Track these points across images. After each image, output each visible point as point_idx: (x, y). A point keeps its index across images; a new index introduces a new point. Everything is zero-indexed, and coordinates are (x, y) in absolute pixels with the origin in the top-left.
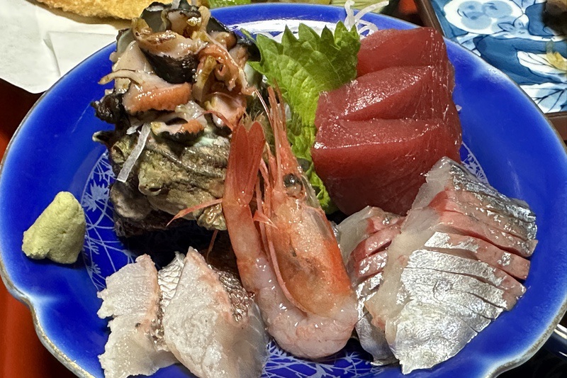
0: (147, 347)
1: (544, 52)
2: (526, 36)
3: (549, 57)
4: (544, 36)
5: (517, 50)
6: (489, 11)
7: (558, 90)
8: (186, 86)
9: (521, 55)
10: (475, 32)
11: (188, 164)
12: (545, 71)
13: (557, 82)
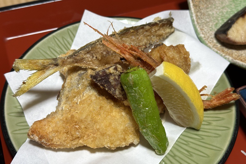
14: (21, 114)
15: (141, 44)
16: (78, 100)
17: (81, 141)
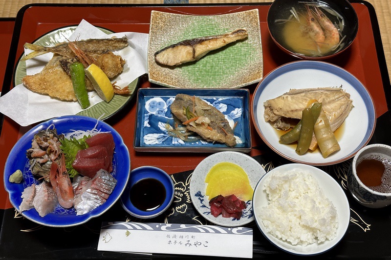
0: (29, 205)
1: (166, 123)
2: (164, 116)
3: (167, 125)
4: (169, 117)
5: (159, 121)
6: (158, 105)
7: (164, 136)
8: (45, 151)
9: (160, 123)
10: (151, 113)
11: (43, 168)
12: (163, 129)
13: (165, 133)
14: (25, 70)
15: (100, 49)
16: (50, 71)
17: (46, 91)
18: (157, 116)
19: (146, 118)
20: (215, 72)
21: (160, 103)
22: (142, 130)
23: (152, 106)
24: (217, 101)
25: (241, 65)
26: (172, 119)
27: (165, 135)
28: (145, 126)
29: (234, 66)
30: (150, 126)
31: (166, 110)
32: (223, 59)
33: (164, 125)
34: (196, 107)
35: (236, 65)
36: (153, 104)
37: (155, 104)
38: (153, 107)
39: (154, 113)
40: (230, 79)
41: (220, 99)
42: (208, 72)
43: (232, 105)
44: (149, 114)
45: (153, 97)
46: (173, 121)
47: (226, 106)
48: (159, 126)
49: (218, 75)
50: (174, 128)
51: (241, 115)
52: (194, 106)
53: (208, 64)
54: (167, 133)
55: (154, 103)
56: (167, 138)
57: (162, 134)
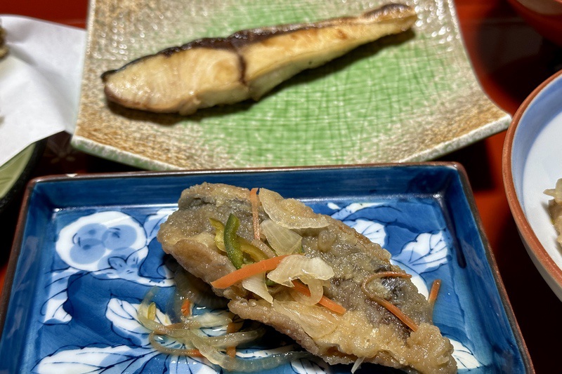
2: (134, 277)
5: (113, 296)
7: (131, 357)
12: (128, 326)
13: (134, 343)
18: (101, 279)
19: (55, 289)
20: (322, 129)
21: (116, 233)
22: (32, 335)
23: (85, 244)
24: (344, 214)
25: (406, 104)
26: (167, 283)
27: (137, 352)
28: (48, 317)
29: (383, 110)
30: (68, 318)
31: (143, 254)
32: (341, 93)
33: (130, 308)
34: (265, 223)
35: (391, 107)
36: (88, 237)
37: (99, 236)
38: (87, 247)
39: (93, 267)
40: (377, 144)
41: (354, 207)
42: (297, 131)
43: (402, 225)
44: (71, 271)
45: (90, 213)
46: (170, 292)
47: (380, 227)
48: (110, 316)
49: (332, 137)
50: (175, 318)
51: (449, 257)
52: (256, 220)
53: (292, 109)
54: (144, 342)
55: (92, 232)
56: (142, 362)
57: (124, 349)
